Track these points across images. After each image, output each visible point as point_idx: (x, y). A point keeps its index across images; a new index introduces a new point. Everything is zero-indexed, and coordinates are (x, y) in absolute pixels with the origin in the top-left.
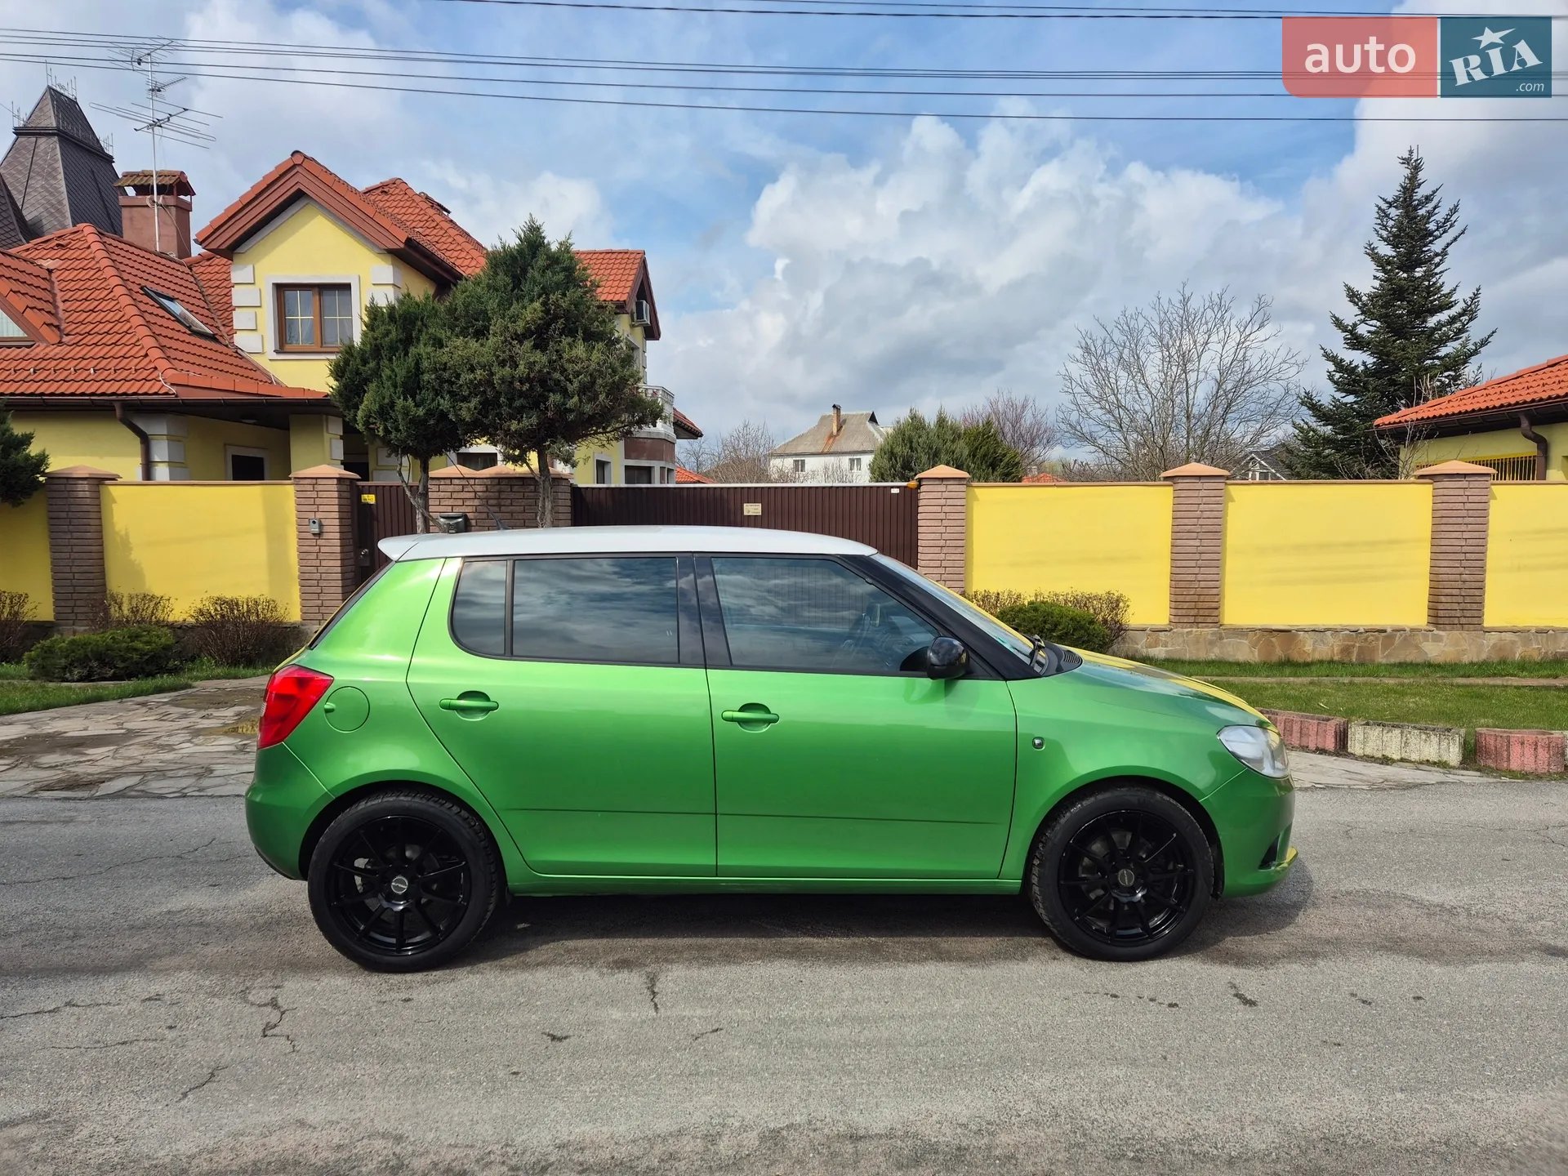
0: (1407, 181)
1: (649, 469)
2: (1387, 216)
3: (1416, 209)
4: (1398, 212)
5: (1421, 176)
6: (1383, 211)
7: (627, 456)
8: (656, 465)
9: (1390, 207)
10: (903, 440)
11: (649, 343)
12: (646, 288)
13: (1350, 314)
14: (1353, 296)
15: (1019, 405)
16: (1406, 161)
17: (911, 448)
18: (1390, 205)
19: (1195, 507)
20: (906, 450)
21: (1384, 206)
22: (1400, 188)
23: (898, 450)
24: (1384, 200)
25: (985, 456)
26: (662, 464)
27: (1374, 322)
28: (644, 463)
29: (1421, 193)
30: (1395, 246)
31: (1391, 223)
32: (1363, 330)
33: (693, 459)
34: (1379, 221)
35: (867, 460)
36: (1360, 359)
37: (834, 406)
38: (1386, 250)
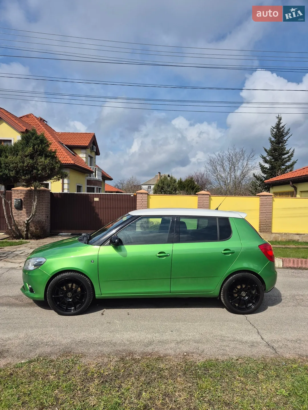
0: (278, 122)
1: (94, 188)
2: (273, 131)
3: (280, 129)
4: (276, 130)
5: (281, 121)
6: (272, 130)
7: (88, 185)
8: (96, 187)
9: (274, 129)
10: (161, 182)
11: (97, 156)
12: (95, 143)
13: (265, 154)
14: (266, 150)
15: (203, 173)
16: (278, 118)
17: (163, 184)
18: (274, 128)
19: (202, 202)
20: (162, 185)
21: (273, 128)
22: (276, 124)
23: (160, 185)
24: (272, 127)
25: (191, 186)
26: (97, 187)
27: (270, 157)
28: (92, 186)
29: (281, 126)
30: (275, 138)
31: (274, 132)
32: (268, 158)
33: (121, 185)
34: (271, 132)
35: (152, 187)
36: (267, 166)
37: (159, 173)
38: (273, 139)
